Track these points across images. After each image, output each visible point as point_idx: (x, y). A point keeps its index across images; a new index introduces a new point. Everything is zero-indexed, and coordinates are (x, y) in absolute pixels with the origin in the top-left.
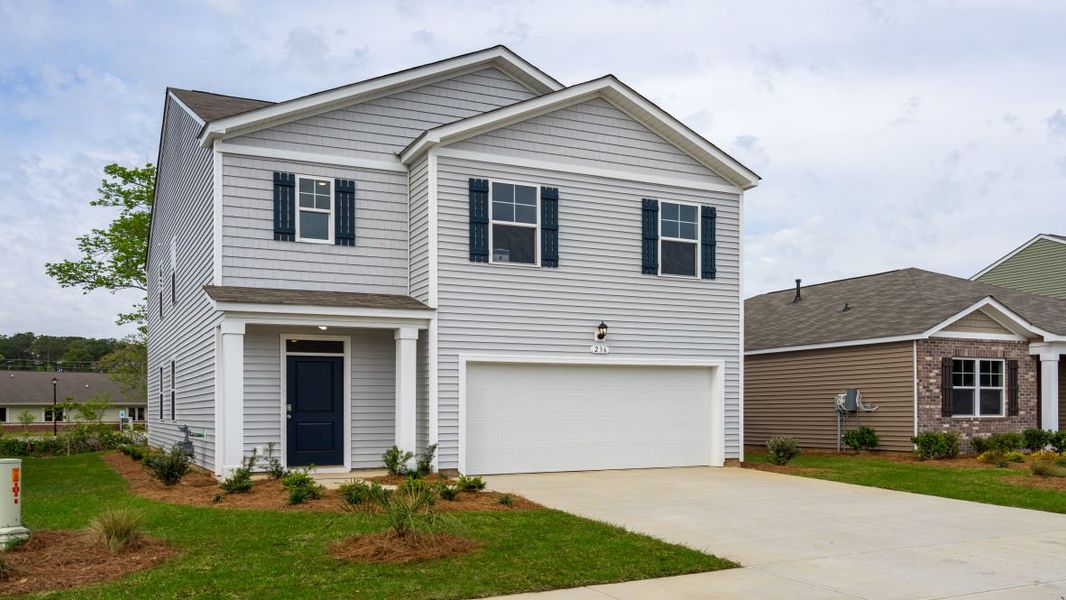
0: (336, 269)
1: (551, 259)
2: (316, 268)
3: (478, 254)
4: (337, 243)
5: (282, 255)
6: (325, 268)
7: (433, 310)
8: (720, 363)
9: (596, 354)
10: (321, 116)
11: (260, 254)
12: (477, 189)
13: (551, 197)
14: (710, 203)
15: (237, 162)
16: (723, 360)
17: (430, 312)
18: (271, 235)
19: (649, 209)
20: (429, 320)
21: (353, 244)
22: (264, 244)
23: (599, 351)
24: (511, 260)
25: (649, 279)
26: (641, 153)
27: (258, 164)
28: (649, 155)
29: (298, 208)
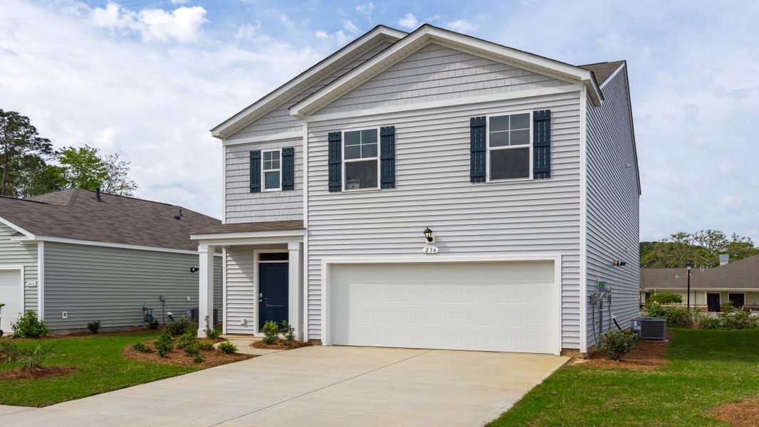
0: (283, 206)
1: (389, 182)
2: (273, 207)
3: (334, 186)
4: (284, 189)
5: (254, 202)
6: (278, 206)
7: (305, 228)
8: (556, 257)
9: (427, 253)
10: (276, 110)
11: (244, 202)
12: (334, 139)
13: (389, 135)
14: (542, 106)
15: (233, 149)
16: (560, 254)
17: (303, 231)
18: (249, 190)
19: (477, 126)
20: (303, 236)
21: (293, 189)
22: (246, 196)
23: (429, 251)
24: (361, 187)
25: (479, 187)
26: (471, 79)
27: (243, 148)
28: (477, 78)
29: (263, 171)
